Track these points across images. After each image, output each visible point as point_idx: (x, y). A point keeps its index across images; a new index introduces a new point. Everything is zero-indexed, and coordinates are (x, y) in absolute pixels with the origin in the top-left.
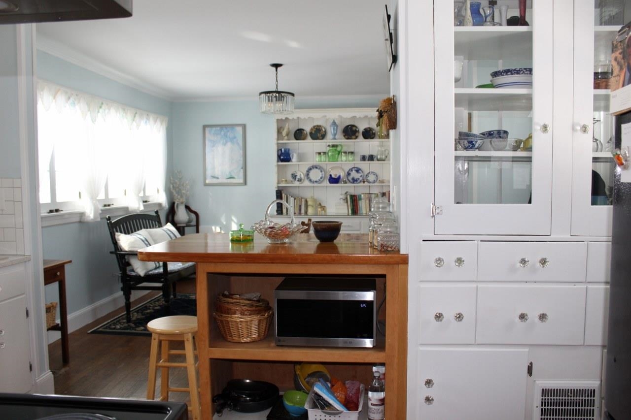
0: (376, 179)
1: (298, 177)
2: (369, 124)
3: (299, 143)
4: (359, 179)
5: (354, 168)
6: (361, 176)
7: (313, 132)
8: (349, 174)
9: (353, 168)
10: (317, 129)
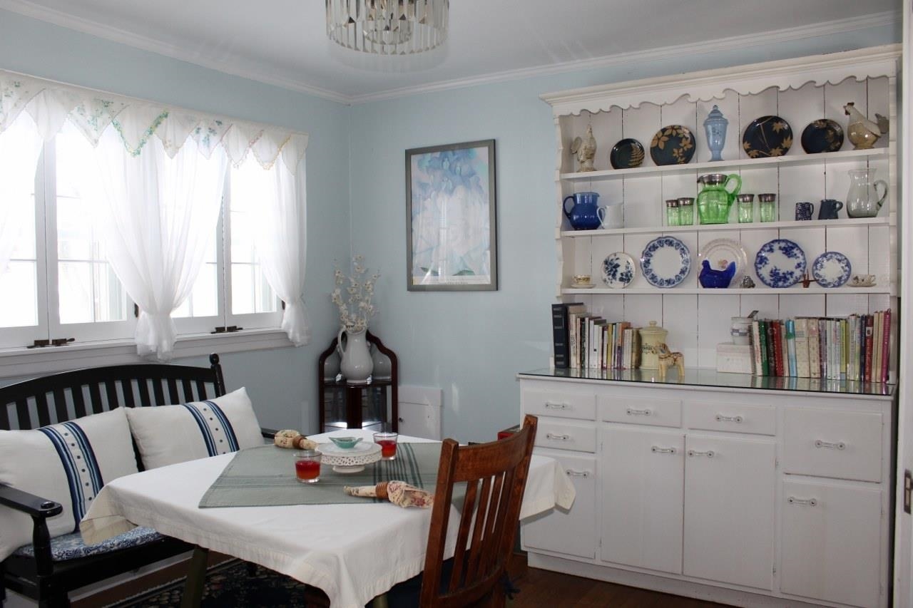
0: (845, 274)
1: (621, 270)
2: (824, 107)
3: (623, 176)
4: (791, 274)
5: (778, 241)
6: (799, 265)
7: (662, 146)
8: (761, 260)
9: (774, 242)
10: (670, 136)
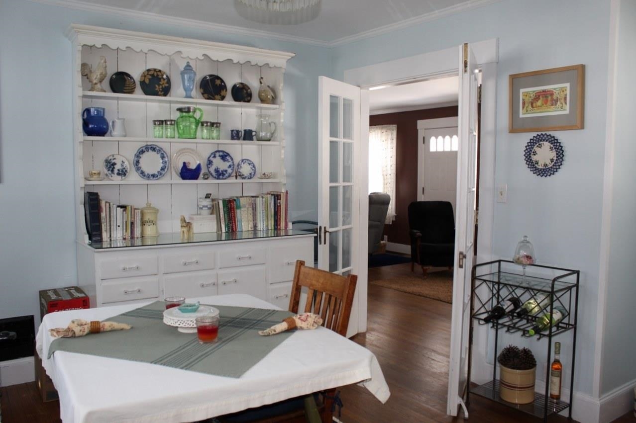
0: (253, 172)
1: (118, 167)
2: (241, 77)
3: (118, 99)
4: (226, 171)
5: (219, 151)
6: (230, 166)
7: (147, 81)
8: (210, 163)
9: (216, 152)
10: (153, 75)
